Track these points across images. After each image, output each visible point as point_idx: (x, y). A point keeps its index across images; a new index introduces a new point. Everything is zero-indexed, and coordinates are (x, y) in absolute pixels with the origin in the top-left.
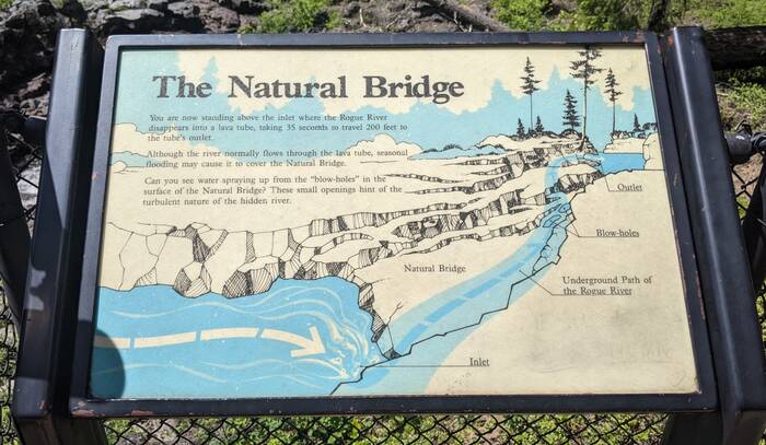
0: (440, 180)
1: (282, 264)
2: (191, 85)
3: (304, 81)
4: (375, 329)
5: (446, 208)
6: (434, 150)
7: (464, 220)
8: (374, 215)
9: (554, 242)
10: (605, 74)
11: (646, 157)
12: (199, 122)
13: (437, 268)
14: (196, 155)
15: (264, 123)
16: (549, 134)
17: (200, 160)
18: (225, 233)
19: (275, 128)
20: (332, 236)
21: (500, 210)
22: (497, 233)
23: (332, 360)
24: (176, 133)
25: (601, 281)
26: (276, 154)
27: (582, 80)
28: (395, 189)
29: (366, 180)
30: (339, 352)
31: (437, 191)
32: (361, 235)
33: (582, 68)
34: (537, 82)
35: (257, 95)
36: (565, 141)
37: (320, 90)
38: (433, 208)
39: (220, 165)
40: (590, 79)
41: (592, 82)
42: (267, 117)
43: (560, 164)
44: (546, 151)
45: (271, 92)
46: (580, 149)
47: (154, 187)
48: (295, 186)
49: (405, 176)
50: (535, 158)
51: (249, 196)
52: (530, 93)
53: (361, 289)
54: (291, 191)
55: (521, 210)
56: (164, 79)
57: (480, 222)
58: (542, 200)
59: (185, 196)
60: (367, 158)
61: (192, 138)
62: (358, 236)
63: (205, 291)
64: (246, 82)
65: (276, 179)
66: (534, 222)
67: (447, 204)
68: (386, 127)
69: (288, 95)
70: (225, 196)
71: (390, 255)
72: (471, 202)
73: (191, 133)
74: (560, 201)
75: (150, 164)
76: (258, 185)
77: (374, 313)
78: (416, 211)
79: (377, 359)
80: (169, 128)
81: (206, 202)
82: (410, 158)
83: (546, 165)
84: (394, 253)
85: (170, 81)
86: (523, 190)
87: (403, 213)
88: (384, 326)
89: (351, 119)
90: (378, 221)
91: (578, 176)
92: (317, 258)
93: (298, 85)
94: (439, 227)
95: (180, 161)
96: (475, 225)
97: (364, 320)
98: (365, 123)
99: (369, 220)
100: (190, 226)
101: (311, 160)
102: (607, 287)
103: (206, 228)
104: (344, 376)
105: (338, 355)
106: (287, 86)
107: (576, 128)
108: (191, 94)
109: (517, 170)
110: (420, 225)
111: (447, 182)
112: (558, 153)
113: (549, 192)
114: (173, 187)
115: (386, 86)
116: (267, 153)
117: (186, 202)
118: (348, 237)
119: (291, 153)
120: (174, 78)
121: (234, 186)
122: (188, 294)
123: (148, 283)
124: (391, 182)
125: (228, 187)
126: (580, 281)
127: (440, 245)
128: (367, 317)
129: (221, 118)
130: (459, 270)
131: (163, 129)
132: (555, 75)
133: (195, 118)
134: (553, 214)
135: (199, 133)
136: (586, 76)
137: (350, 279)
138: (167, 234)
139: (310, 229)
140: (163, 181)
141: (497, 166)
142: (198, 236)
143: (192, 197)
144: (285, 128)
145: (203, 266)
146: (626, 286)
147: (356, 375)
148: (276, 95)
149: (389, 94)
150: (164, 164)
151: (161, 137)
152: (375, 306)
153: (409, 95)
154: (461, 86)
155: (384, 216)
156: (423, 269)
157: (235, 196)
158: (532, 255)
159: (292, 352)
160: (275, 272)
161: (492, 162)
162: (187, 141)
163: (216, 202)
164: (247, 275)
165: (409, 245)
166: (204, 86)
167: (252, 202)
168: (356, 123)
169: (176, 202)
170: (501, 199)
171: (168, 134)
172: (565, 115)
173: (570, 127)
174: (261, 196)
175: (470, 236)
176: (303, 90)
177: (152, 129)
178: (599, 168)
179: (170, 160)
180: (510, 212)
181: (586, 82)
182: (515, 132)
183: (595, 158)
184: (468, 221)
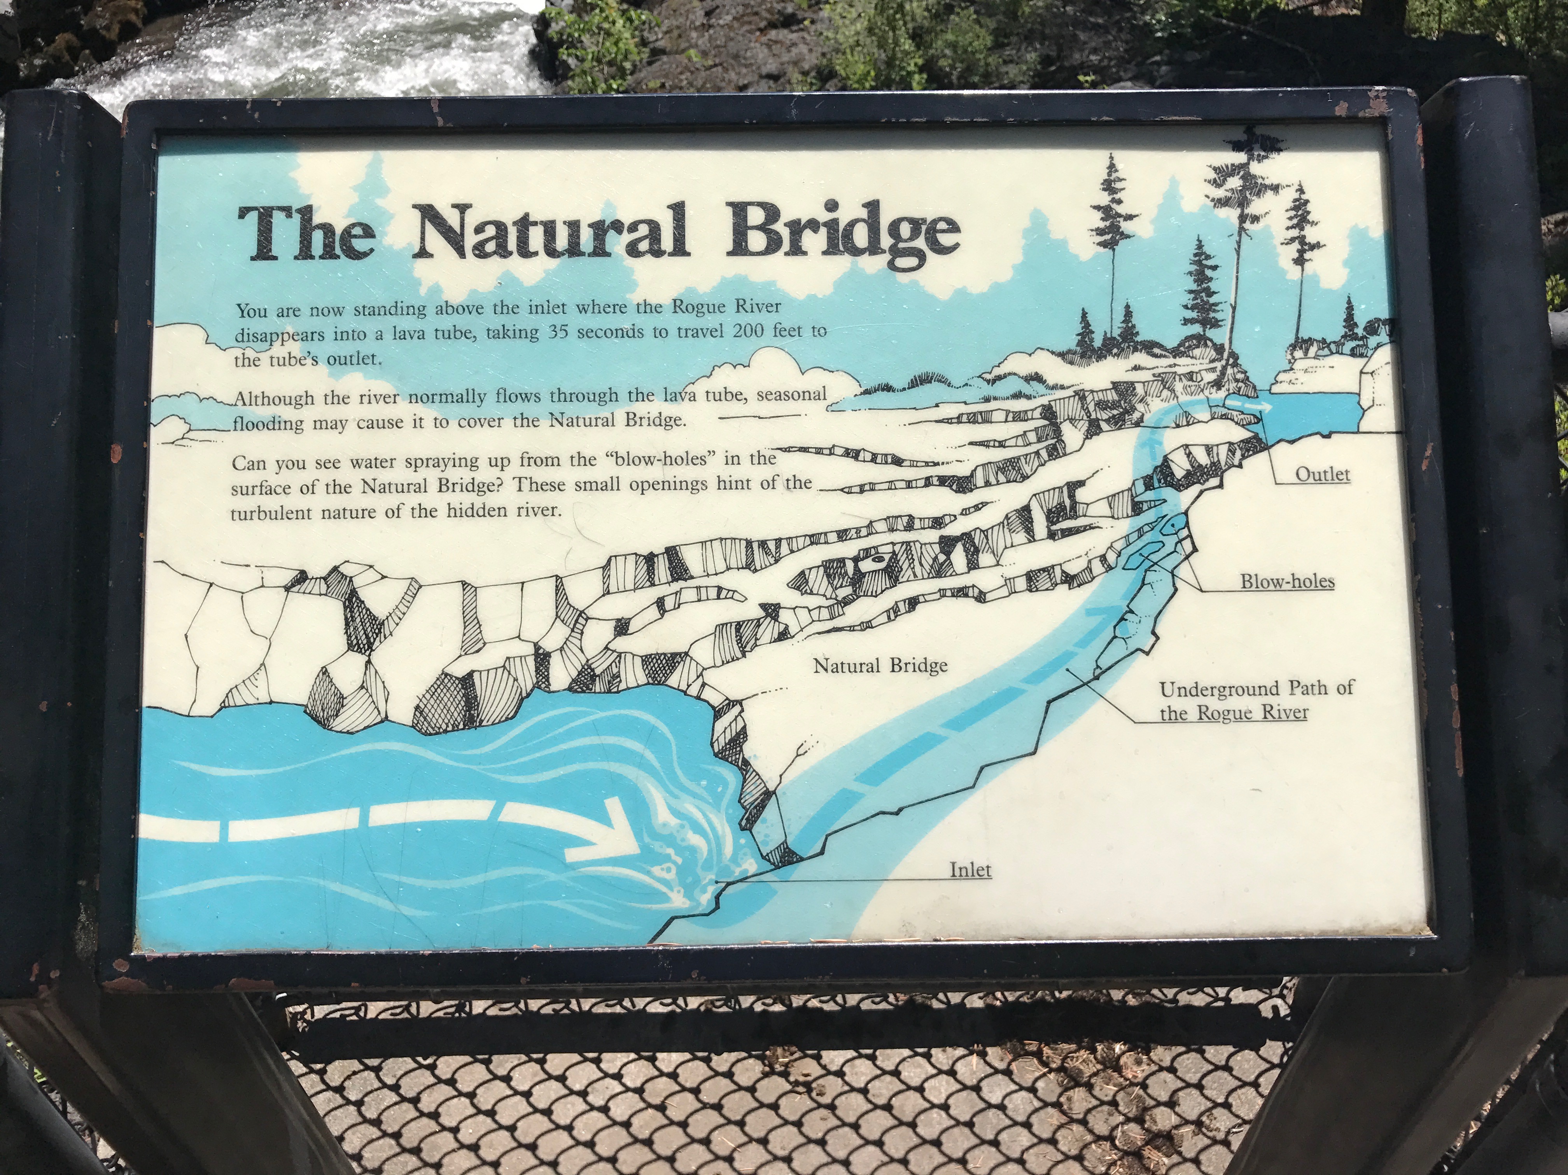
0: (898, 461)
1: (542, 658)
2: (328, 229)
3: (588, 216)
4: (749, 800)
5: (909, 527)
6: (888, 388)
7: (948, 554)
8: (749, 543)
9: (1146, 604)
10: (1288, 197)
11: (1365, 403)
12: (349, 322)
13: (885, 665)
14: (344, 400)
15: (496, 322)
16: (1149, 347)
17: (354, 411)
18: (415, 587)
19: (520, 334)
20: (653, 594)
21: (1029, 530)
22: (1021, 584)
23: (656, 870)
24: (296, 348)
25: (1245, 691)
26: (526, 397)
27: (1231, 214)
28: (798, 484)
29: (733, 460)
30: (670, 851)
31: (891, 485)
32: (720, 589)
33: (1235, 182)
34: (1129, 217)
35: (480, 251)
36: (1184, 365)
37: (627, 238)
38: (881, 526)
39: (396, 424)
40: (1252, 209)
41: (1255, 219)
42: (502, 308)
43: (1169, 421)
44: (1140, 390)
45: (512, 243)
46: (1218, 384)
47: (252, 478)
48: (568, 474)
49: (819, 451)
50: (1114, 405)
51: (466, 499)
52: (1110, 245)
53: (718, 713)
54: (558, 487)
55: (1077, 531)
56: (265, 216)
57: (985, 559)
58: (1124, 505)
59: (320, 501)
60: (733, 408)
61: (334, 361)
62: (713, 593)
63: (374, 718)
64: (452, 218)
65: (527, 460)
66: (1103, 558)
67: (911, 517)
68: (779, 331)
69: (551, 252)
70: (412, 500)
71: (784, 635)
72: (965, 512)
73: (329, 347)
74: (1165, 509)
75: (242, 425)
76: (486, 474)
77: (745, 766)
78: (842, 535)
79: (751, 865)
80: (280, 336)
81: (370, 514)
82: (833, 408)
83: (1137, 424)
84: (793, 630)
85: (278, 218)
86: (1081, 483)
87: (814, 539)
88: (768, 794)
89: (698, 309)
90: (759, 557)
91: (1209, 449)
92: (622, 644)
93: (574, 226)
94: (892, 574)
95: (308, 414)
96: (973, 565)
97: (726, 785)
98: (730, 319)
99: (739, 556)
100: (335, 569)
101: (604, 412)
102: (1254, 704)
103: (372, 575)
104: (678, 902)
105: (668, 858)
106: (550, 228)
107: (1211, 333)
108: (329, 253)
109: (1072, 435)
110: (850, 566)
111: (914, 464)
112: (1166, 393)
113: (1140, 487)
114: (296, 478)
115: (779, 227)
116: (505, 396)
117: (327, 514)
118: (689, 595)
119: (560, 396)
120: (287, 210)
121: (432, 475)
122: (341, 723)
123: (251, 701)
124: (790, 465)
125: (416, 478)
126: (1197, 691)
127: (893, 613)
128: (730, 775)
129: (396, 309)
130: (934, 668)
131: (268, 339)
132: (1171, 198)
133: (339, 312)
134: (1147, 538)
135: (347, 348)
136: (1243, 203)
137: (694, 691)
138: (287, 589)
139: (606, 578)
140: (272, 466)
141: (1031, 425)
142: (354, 593)
143: (336, 502)
144: (545, 332)
145: (369, 662)
146: (1298, 701)
147: (706, 899)
148: (525, 252)
149: (786, 246)
150: (274, 424)
151: (265, 358)
152: (749, 750)
153: (832, 249)
154: (954, 227)
155: (772, 545)
156: (856, 668)
157: (433, 499)
158: (1093, 634)
159: (566, 851)
160: (527, 676)
161: (1019, 417)
162: (323, 368)
163: (394, 513)
164: (467, 681)
165: (825, 613)
166: (357, 231)
167: (472, 512)
168: (710, 321)
169: (304, 514)
170: (1035, 506)
171: (278, 350)
172: (1188, 299)
173: (1197, 329)
174: (492, 500)
175: (961, 592)
176: (586, 237)
177: (243, 337)
178: (1257, 428)
179: (287, 413)
180: (1052, 536)
181: (1243, 218)
182: (1070, 342)
183: (1252, 406)
184: (959, 557)
